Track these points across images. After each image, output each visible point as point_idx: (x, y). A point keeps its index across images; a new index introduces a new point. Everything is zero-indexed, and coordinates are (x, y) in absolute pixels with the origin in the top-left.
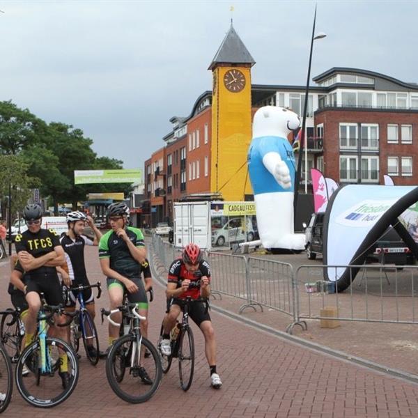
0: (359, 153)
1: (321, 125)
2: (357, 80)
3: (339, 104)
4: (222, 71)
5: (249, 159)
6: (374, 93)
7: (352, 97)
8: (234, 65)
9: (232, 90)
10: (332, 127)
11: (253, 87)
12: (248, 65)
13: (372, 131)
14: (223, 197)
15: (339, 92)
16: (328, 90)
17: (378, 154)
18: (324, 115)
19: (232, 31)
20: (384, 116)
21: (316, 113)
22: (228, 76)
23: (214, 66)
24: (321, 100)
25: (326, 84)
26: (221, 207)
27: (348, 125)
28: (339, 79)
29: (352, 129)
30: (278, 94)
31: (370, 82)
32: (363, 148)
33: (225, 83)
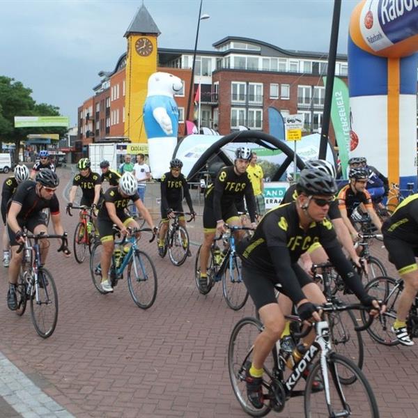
0: (247, 106)
1: (217, 83)
2: (246, 47)
3: (232, 66)
4: (135, 39)
5: (144, 112)
6: (261, 58)
7: (242, 61)
8: (144, 34)
9: (141, 55)
10: (226, 85)
11: (159, 50)
12: (156, 34)
13: (258, 89)
14: (130, 140)
15: (232, 56)
16: (224, 54)
17: (262, 107)
18: (220, 75)
19: (143, 7)
20: (268, 77)
21: (214, 73)
22: (139, 43)
23: (128, 35)
24: (219, 62)
25: (223, 50)
26: (125, 147)
27: (239, 83)
28: (232, 46)
29: (242, 86)
30: (183, 57)
31: (258, 49)
32: (250, 102)
33: (136, 48)
